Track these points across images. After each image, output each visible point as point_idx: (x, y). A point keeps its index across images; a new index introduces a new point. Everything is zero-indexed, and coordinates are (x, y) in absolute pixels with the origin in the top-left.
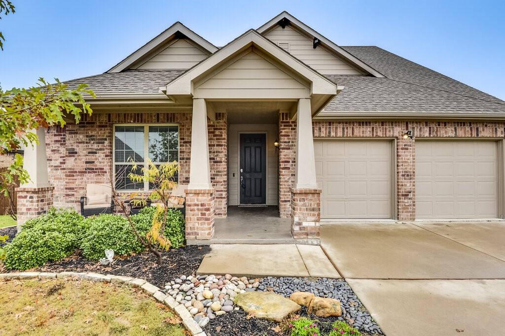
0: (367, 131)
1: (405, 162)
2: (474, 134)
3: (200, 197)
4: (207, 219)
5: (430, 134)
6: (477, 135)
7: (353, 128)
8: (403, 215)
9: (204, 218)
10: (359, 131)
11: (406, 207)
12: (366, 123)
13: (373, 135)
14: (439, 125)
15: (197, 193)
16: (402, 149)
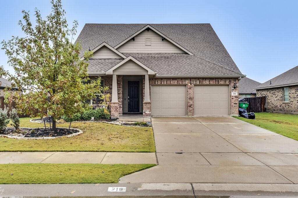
0: (176, 82)
1: (190, 94)
2: (217, 83)
3: (115, 105)
4: (117, 111)
5: (199, 83)
6: (218, 83)
7: (170, 81)
8: (189, 114)
9: (116, 111)
10: (172, 82)
11: (190, 111)
12: (175, 79)
13: (178, 83)
14: (203, 80)
15: (114, 103)
16: (189, 89)
